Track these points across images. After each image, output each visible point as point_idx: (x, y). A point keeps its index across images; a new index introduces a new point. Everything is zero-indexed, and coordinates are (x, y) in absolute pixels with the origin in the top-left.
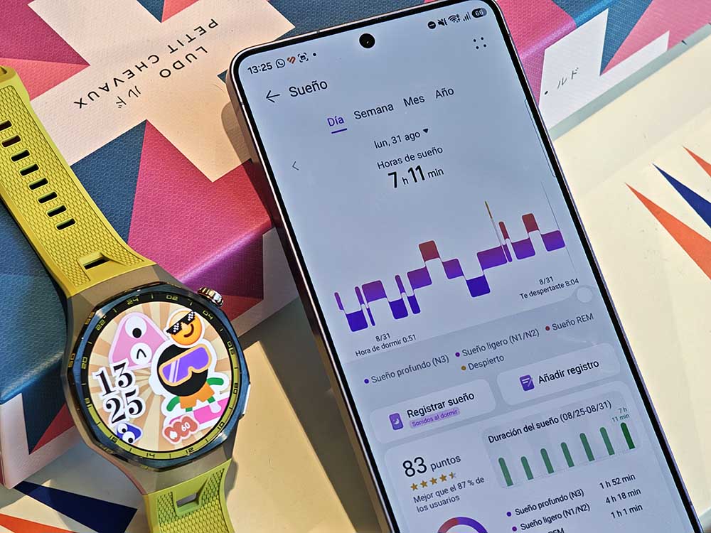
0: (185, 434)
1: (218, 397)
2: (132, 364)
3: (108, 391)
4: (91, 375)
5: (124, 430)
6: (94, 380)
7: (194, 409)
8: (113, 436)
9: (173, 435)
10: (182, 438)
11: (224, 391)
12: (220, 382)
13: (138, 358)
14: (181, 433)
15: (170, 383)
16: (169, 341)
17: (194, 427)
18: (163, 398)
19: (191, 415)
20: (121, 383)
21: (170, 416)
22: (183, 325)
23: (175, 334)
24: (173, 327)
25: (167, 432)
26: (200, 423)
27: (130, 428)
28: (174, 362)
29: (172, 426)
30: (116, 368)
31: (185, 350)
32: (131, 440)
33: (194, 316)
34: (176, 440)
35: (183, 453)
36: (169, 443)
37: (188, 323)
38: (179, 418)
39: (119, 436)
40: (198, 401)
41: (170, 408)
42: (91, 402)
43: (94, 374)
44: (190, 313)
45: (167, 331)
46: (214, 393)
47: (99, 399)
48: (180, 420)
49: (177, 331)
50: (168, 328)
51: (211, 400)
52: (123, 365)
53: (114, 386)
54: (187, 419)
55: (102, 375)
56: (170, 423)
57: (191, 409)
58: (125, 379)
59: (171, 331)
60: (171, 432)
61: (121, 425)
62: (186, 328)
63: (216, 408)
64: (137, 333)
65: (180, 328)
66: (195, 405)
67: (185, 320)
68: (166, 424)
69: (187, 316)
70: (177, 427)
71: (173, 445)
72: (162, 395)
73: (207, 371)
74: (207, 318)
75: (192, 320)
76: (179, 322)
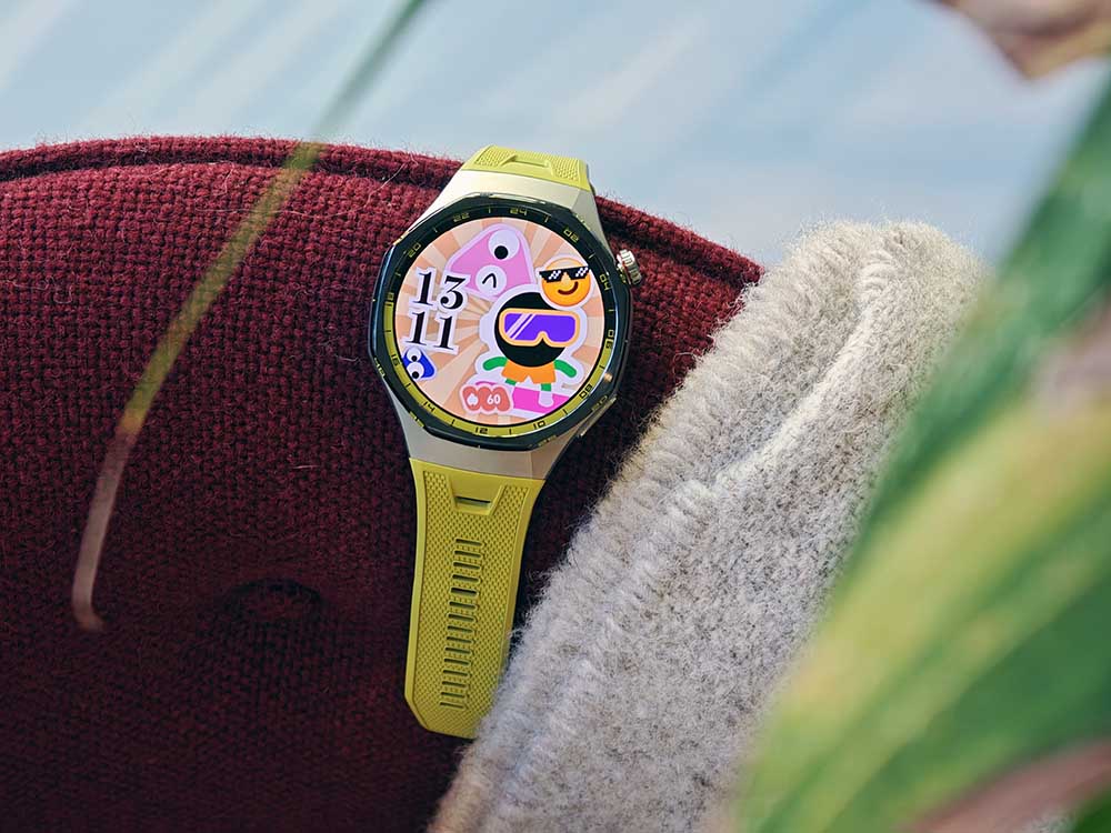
0: (489, 408)
1: (556, 389)
2: (472, 285)
3: (424, 300)
4: (415, 269)
5: (414, 358)
6: (413, 277)
7: (518, 385)
8: (397, 356)
9: (473, 400)
10: (481, 410)
11: (569, 387)
12: (571, 372)
13: (484, 282)
14: (482, 403)
15: (506, 336)
16: (536, 286)
17: (504, 406)
18: (486, 349)
19: (510, 390)
20: (444, 300)
21: (483, 375)
22: (566, 277)
23: (549, 281)
24: (552, 272)
25: (468, 392)
26: (515, 407)
27: (424, 361)
28: (526, 314)
29: (477, 388)
30: (449, 279)
31: (549, 308)
32: (416, 375)
33: (585, 275)
34: (473, 408)
35: (471, 429)
36: (462, 407)
37: (573, 277)
38: (492, 384)
39: (405, 362)
40: (529, 378)
41: (488, 365)
42: (395, 301)
43: (419, 270)
44: (584, 268)
45: (541, 273)
46: (554, 381)
47: (407, 304)
48: (492, 388)
49: (553, 280)
50: (543, 269)
51: (547, 387)
52: (460, 281)
53: (434, 298)
54: (500, 391)
55: (427, 277)
56: (477, 384)
57: (514, 383)
58: (452, 299)
59: (545, 275)
60: (472, 395)
61: (414, 351)
62: (567, 283)
63: (546, 400)
64: (501, 252)
65: (559, 279)
66: (522, 381)
67: (572, 273)
68: (471, 382)
69: (578, 269)
70: (483, 394)
71: (465, 412)
72: (486, 345)
73: (563, 349)
74: (601, 286)
75: (580, 277)
76: (563, 271)
